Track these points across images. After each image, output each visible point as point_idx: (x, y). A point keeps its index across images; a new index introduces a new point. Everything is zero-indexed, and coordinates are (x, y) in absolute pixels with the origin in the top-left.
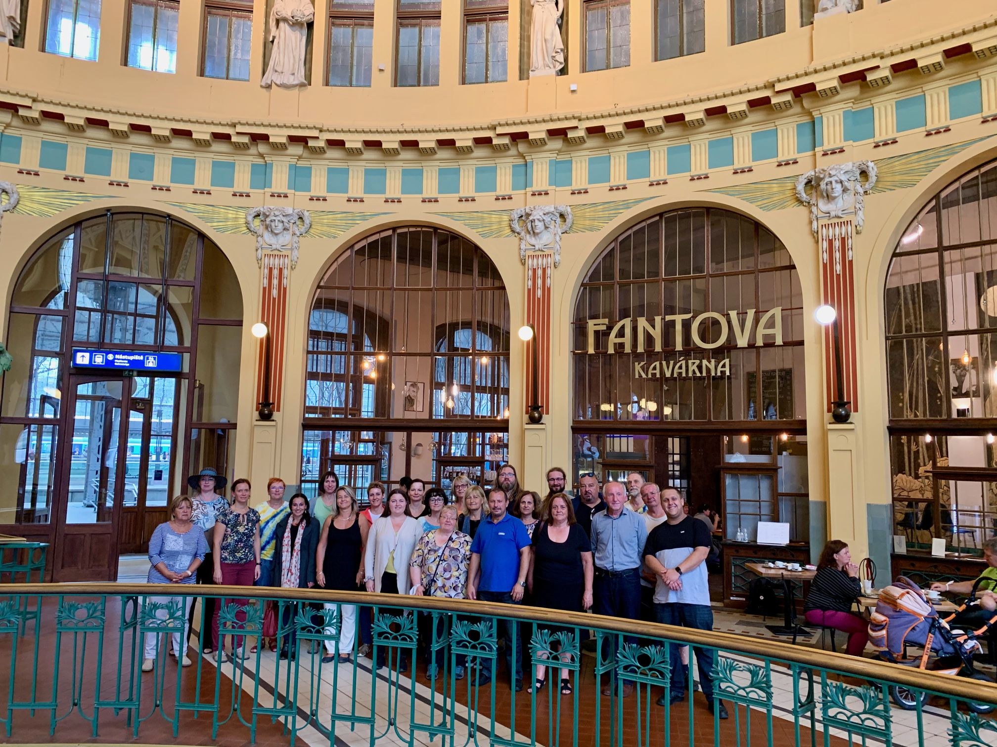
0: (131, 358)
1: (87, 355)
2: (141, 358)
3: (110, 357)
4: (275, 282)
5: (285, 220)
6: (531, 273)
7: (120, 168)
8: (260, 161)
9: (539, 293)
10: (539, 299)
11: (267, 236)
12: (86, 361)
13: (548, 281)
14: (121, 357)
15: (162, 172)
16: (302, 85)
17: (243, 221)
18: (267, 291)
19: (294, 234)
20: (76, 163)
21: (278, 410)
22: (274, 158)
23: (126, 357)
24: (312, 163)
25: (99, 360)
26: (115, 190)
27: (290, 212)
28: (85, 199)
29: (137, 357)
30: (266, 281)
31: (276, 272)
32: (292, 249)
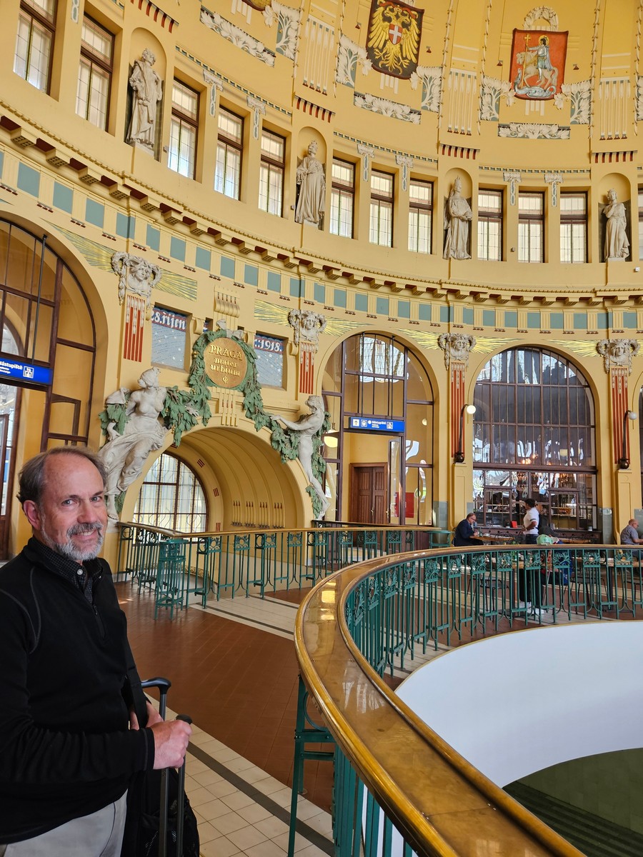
0: (380, 423)
1: (358, 421)
2: (385, 423)
3: (370, 422)
4: (458, 379)
6: (614, 379)
7: (372, 307)
8: (445, 305)
9: (619, 391)
10: (619, 395)
11: (452, 350)
12: (358, 425)
13: (625, 384)
14: (375, 422)
15: (393, 310)
16: (468, 259)
18: (453, 385)
19: (467, 350)
20: (351, 303)
21: (464, 457)
22: (455, 303)
25: (364, 424)
26: (371, 321)
27: (466, 336)
28: (355, 325)
29: (383, 423)
30: (453, 379)
31: (458, 373)
32: (466, 360)
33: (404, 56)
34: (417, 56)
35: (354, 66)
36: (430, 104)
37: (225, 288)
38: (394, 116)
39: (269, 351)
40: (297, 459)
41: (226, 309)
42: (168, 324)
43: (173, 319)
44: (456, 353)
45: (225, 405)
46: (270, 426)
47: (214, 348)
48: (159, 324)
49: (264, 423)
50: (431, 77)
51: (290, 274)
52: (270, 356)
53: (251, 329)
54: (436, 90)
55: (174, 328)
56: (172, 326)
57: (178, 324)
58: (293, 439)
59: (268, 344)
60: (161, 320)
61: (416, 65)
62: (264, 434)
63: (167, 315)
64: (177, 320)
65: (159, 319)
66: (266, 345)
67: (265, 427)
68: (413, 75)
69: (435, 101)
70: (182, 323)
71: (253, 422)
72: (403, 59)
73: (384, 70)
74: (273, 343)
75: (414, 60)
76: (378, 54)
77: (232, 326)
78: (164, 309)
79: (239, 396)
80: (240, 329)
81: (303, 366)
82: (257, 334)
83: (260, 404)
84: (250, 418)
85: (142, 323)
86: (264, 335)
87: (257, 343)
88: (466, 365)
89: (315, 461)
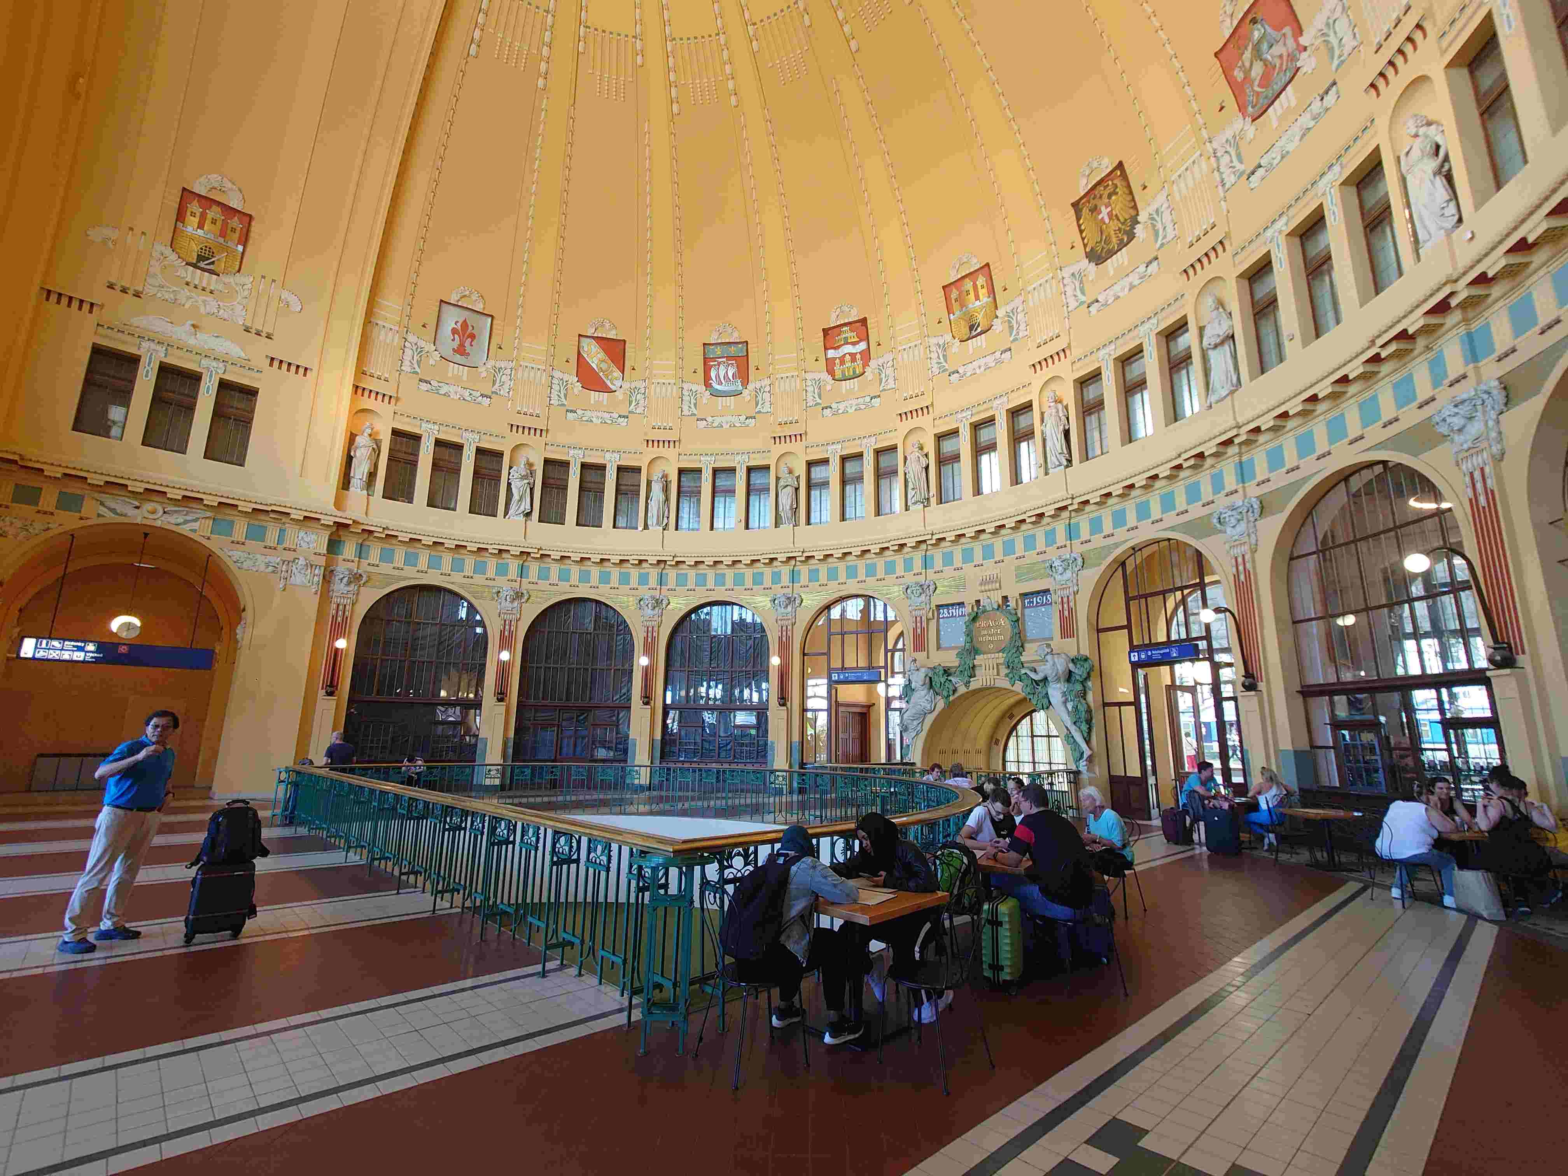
0: (1162, 651)
1: (1136, 654)
2: (1168, 651)
3: (1149, 653)
4: (1241, 568)
5: (1234, 513)
7: (1131, 518)
8: (1214, 470)
9: (1483, 500)
11: (1228, 530)
12: (1137, 659)
14: (1156, 652)
15: (1156, 510)
16: (1232, 393)
17: (1212, 525)
18: (1236, 578)
19: (1248, 522)
20: (1107, 525)
21: (1261, 681)
22: (1219, 464)
24: (1249, 453)
26: (1133, 533)
27: (1240, 504)
28: (1118, 546)
29: (1165, 651)
30: (1234, 569)
31: (1240, 560)
32: (1249, 535)
33: (1122, 220)
34: (1135, 207)
35: (1081, 282)
36: (1165, 237)
37: (990, 569)
38: (1132, 287)
39: (1041, 605)
40: (1051, 707)
41: (991, 586)
42: (953, 614)
43: (956, 610)
45: (987, 668)
47: (981, 623)
48: (947, 617)
50: (1157, 211)
51: (1040, 527)
52: (1043, 609)
53: (1015, 594)
54: (1167, 217)
55: (957, 616)
57: (962, 612)
59: (1040, 599)
60: (948, 613)
61: (1137, 215)
62: (1018, 688)
63: (952, 608)
64: (961, 609)
65: (946, 613)
66: (1038, 601)
68: (1139, 230)
69: (1170, 228)
70: (964, 610)
71: (1007, 679)
72: (1123, 224)
73: (1112, 253)
74: (1046, 597)
75: (1133, 213)
76: (1099, 249)
77: (997, 598)
78: (947, 606)
79: (1001, 657)
80: (1005, 598)
81: (1061, 612)
82: (1024, 595)
83: (1016, 660)
84: (1007, 675)
85: (924, 625)
86: (1032, 593)
87: (1029, 602)
88: (1254, 542)
89: (1070, 709)
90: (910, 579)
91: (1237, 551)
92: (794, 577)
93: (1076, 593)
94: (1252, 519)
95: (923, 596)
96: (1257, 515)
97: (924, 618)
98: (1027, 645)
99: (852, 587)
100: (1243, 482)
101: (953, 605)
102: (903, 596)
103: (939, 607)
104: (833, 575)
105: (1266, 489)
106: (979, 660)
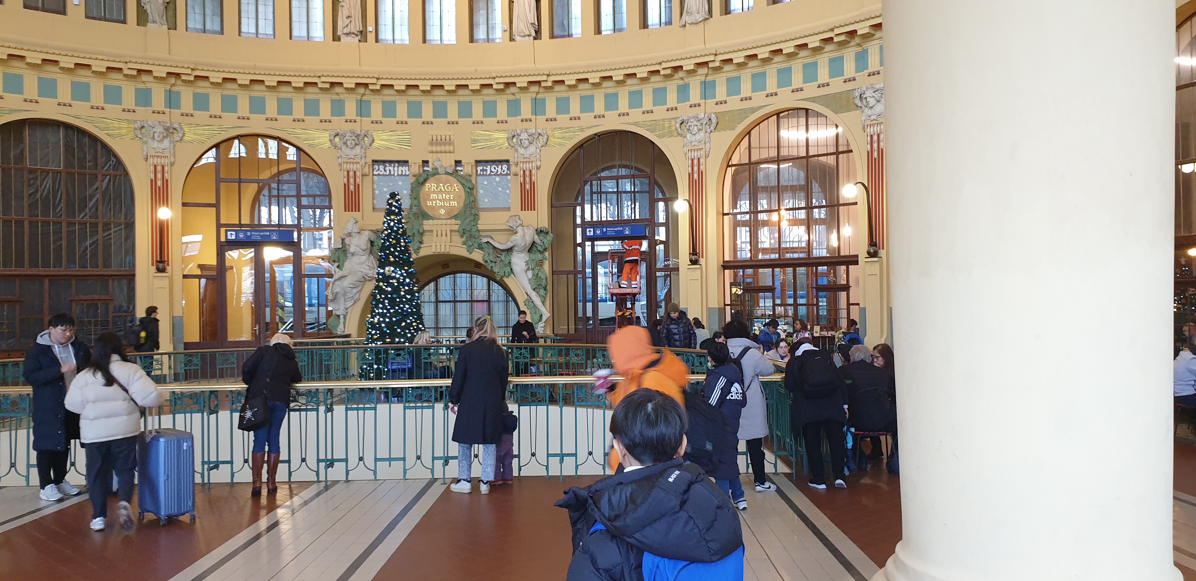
0: (616, 229)
1: (592, 230)
2: (622, 229)
4: (696, 168)
6: (869, 138)
7: (599, 106)
8: (681, 82)
9: (875, 154)
10: (875, 159)
11: (689, 136)
13: (881, 144)
14: (610, 229)
15: (623, 104)
16: (706, 19)
17: (673, 128)
18: (691, 175)
19: (706, 132)
20: (575, 108)
21: (703, 257)
22: (690, 79)
23: (612, 229)
24: (715, 77)
26: (599, 121)
27: (703, 116)
28: (582, 130)
29: (619, 229)
30: (690, 169)
31: (696, 162)
32: (705, 143)
37: (441, 128)
39: (496, 175)
40: (512, 275)
41: (443, 148)
42: (392, 173)
43: (396, 169)
44: (693, 138)
45: (439, 235)
46: (480, 247)
47: (431, 186)
48: (383, 175)
49: (476, 245)
51: (506, 96)
52: (498, 179)
53: (468, 160)
55: (398, 175)
56: (396, 174)
57: (402, 171)
58: (503, 257)
59: (495, 168)
60: (385, 171)
62: (477, 256)
63: (390, 166)
64: (400, 168)
65: (383, 170)
66: (493, 170)
67: (476, 250)
70: (404, 169)
71: (465, 246)
74: (500, 167)
77: (448, 162)
78: (384, 162)
79: (455, 225)
80: (458, 163)
81: (523, 185)
82: (478, 162)
83: (474, 229)
84: (464, 243)
85: (358, 180)
86: (487, 162)
87: (483, 170)
88: (708, 149)
89: (530, 277)
90: (339, 124)
91: (695, 154)
92: (172, 100)
93: (538, 168)
94: (709, 131)
95: (358, 148)
96: (712, 128)
97: (358, 174)
98: (482, 214)
99: (258, 124)
100: (705, 99)
101: (391, 162)
102: (328, 144)
103: (375, 162)
104: (229, 104)
105: (722, 108)
106: (427, 225)
